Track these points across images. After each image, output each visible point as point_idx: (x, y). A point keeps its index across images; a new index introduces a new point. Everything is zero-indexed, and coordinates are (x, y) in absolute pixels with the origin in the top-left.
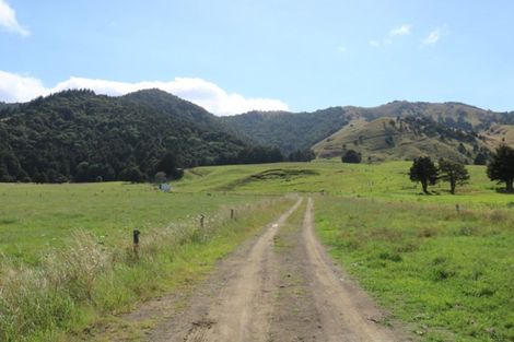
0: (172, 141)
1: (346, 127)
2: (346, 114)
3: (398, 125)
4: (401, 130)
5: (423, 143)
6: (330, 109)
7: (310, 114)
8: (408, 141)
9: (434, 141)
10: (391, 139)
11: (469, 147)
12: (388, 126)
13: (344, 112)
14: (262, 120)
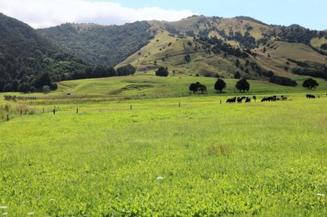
0: (32, 61)
1: (153, 41)
2: (152, 28)
3: (194, 45)
4: (196, 50)
5: (211, 60)
6: (137, 22)
7: (119, 27)
8: (201, 58)
9: (219, 58)
10: (188, 56)
11: (242, 62)
12: (187, 46)
13: (150, 26)
14: (76, 33)
